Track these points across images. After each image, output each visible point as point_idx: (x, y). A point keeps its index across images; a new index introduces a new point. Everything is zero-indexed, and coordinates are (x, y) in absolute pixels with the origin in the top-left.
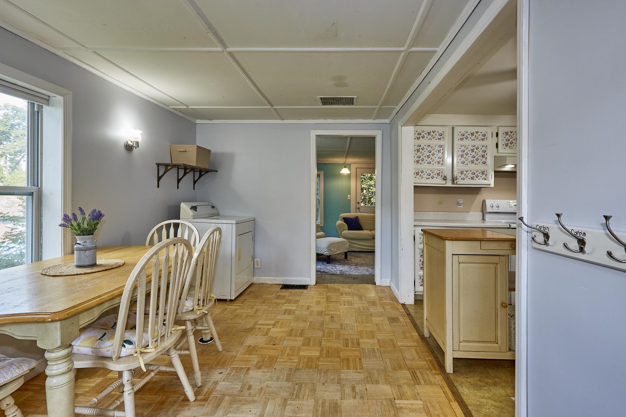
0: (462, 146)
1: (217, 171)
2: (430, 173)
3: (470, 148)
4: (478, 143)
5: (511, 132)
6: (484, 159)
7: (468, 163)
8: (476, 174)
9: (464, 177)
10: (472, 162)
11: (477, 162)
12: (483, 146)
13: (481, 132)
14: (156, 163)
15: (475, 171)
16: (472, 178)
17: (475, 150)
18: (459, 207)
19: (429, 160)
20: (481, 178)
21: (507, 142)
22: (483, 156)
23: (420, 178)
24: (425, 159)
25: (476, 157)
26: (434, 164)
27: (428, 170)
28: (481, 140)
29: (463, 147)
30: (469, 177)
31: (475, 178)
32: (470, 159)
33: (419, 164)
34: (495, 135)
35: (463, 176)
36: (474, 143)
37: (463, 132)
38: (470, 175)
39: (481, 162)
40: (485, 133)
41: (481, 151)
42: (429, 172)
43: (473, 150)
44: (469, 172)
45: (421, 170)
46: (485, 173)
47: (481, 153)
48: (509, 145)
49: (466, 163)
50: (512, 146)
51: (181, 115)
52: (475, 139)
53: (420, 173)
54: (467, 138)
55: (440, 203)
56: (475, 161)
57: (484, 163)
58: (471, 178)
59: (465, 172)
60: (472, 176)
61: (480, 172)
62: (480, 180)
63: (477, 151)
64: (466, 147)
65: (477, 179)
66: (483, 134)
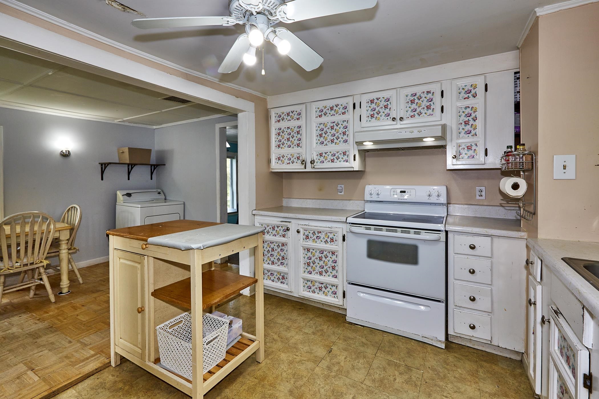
0: (320, 124)
1: (165, 165)
2: (291, 157)
3: (330, 125)
4: (338, 118)
5: (378, 99)
6: (345, 137)
7: (328, 143)
8: (337, 155)
9: (324, 160)
10: (332, 141)
11: (338, 142)
12: (343, 121)
13: (341, 105)
14: (99, 163)
15: (335, 153)
16: (332, 161)
17: (335, 127)
18: (339, 193)
19: (289, 143)
20: (343, 160)
21: (372, 113)
22: (344, 133)
23: (282, 163)
24: (286, 142)
25: (336, 135)
26: (294, 147)
27: (288, 155)
28: (342, 114)
29: (322, 125)
30: (329, 160)
31: (336, 160)
32: (330, 138)
33: (280, 149)
34: (357, 106)
35: (322, 159)
36: (333, 119)
37: (321, 107)
38: (330, 157)
39: (342, 140)
40: (346, 105)
41: (342, 127)
42: (289, 156)
43: (332, 128)
44: (329, 153)
45: (282, 155)
46: (347, 154)
47: (342, 130)
48: (376, 115)
49: (325, 143)
50: (379, 116)
51: (132, 125)
52: (335, 113)
53: (281, 158)
54: (325, 114)
55: (320, 190)
56: (335, 141)
57: (346, 141)
58: (330, 161)
59: (324, 154)
60: (332, 158)
61: (341, 152)
62: (341, 162)
63: (338, 128)
64: (325, 125)
65: (338, 161)
66: (343, 106)
